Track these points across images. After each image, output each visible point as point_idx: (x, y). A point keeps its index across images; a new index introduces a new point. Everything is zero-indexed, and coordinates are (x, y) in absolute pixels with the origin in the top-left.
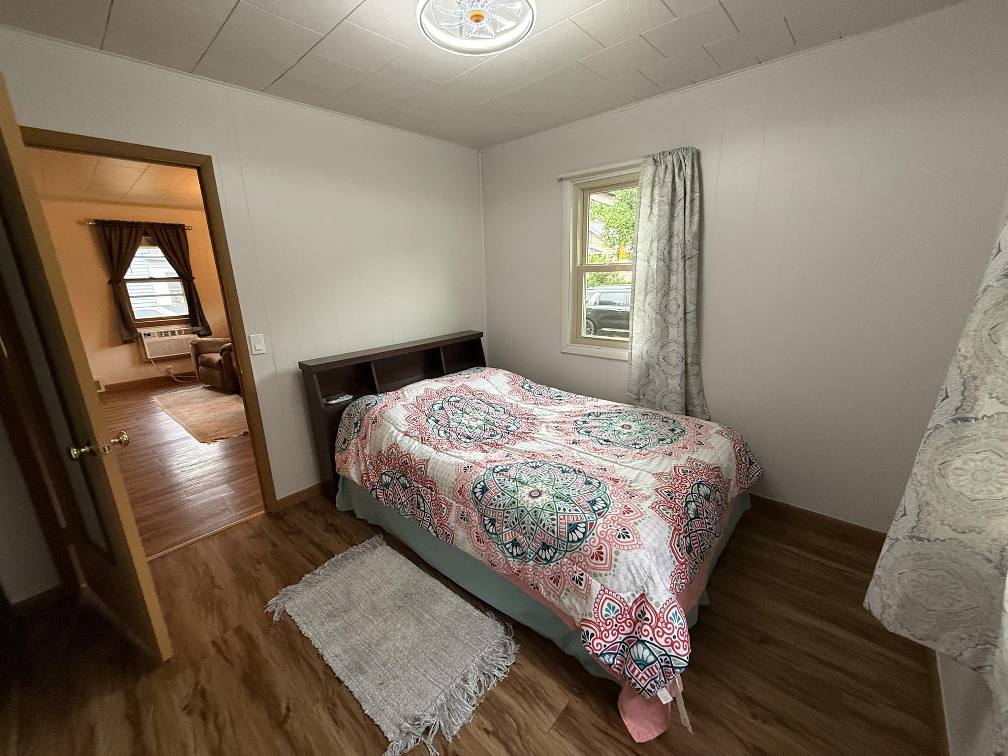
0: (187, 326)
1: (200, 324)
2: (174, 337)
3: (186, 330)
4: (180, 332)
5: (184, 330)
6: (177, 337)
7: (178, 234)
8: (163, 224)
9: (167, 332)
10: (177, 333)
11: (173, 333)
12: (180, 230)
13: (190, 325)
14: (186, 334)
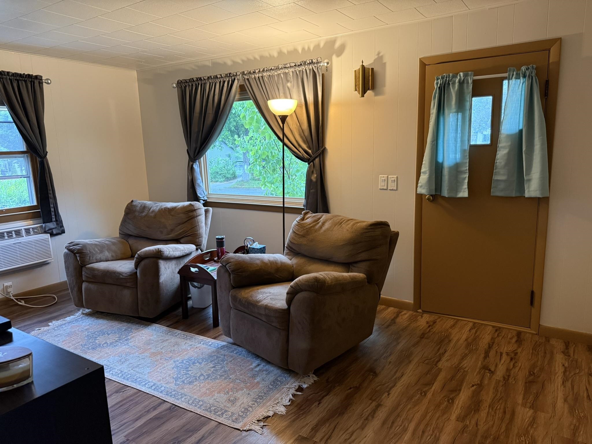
0: (35, 222)
1: (54, 219)
2: (20, 240)
3: (36, 228)
4: (28, 231)
5: (33, 229)
6: (25, 239)
7: (33, 87)
8: (15, 75)
9: (10, 232)
10: (23, 232)
11: (18, 233)
12: (36, 82)
13: (41, 221)
14: (36, 233)
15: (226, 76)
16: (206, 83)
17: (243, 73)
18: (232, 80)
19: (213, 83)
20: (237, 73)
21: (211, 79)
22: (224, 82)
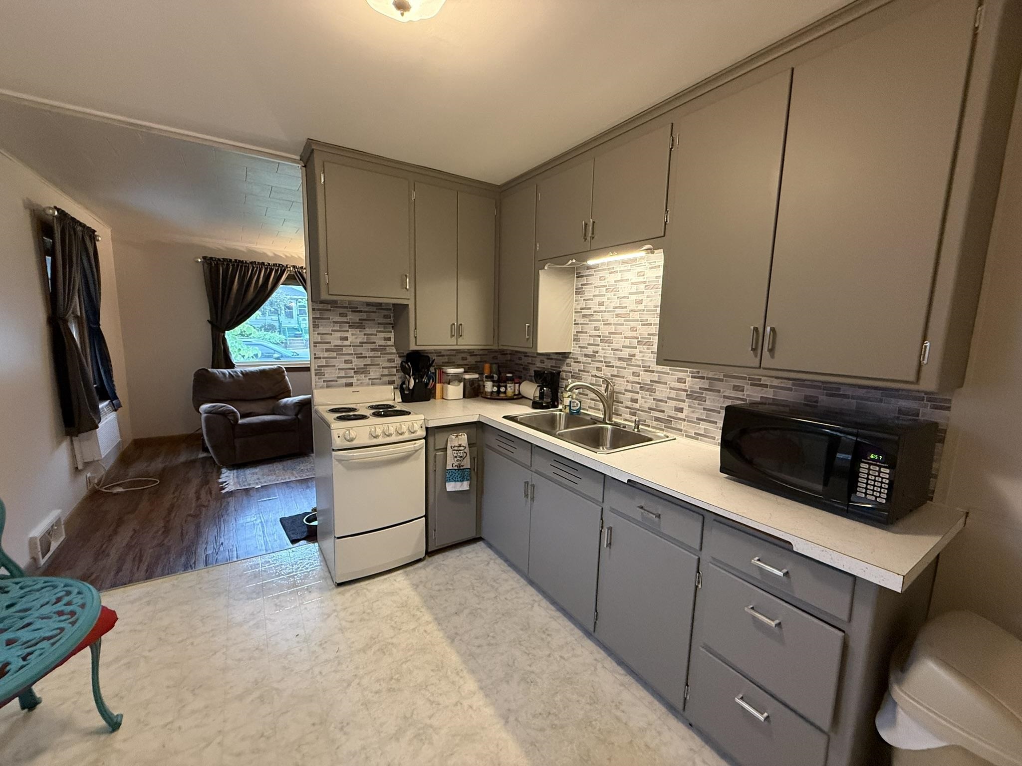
15: (275, 265)
16: (249, 266)
17: (294, 267)
18: (281, 270)
19: (257, 268)
20: (287, 265)
21: (255, 264)
22: (271, 270)
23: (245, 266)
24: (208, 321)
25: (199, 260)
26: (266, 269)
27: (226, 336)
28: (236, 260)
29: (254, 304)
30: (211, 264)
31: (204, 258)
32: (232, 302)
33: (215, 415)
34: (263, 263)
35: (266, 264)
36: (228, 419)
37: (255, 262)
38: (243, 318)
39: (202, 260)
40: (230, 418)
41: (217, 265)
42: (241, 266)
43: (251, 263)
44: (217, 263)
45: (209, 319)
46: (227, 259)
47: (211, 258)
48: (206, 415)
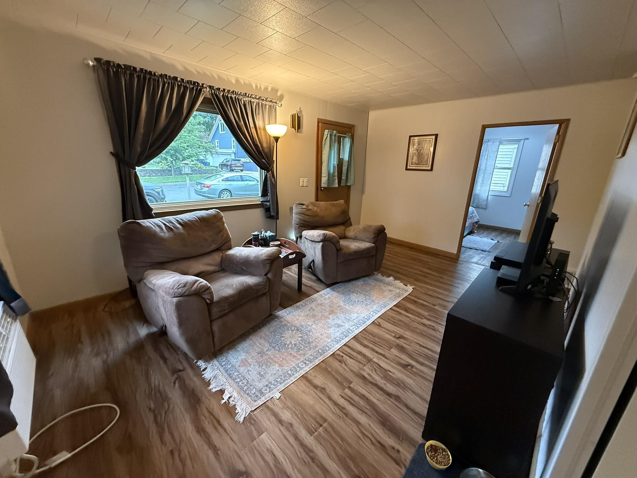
15: (189, 82)
16: (158, 81)
17: (210, 87)
18: (196, 89)
19: (169, 83)
20: (203, 84)
21: (166, 78)
22: (185, 88)
23: (154, 80)
24: (111, 153)
25: (91, 63)
26: (179, 87)
27: (138, 173)
28: (142, 70)
29: (169, 131)
30: (108, 70)
31: (98, 60)
32: (141, 129)
33: (186, 298)
34: (175, 78)
35: (179, 79)
36: (204, 298)
37: (166, 75)
38: (158, 148)
39: (95, 63)
40: (205, 296)
41: (116, 74)
42: (149, 79)
43: (161, 75)
44: (117, 71)
45: (112, 150)
46: (130, 67)
47: (108, 62)
48: (175, 300)
